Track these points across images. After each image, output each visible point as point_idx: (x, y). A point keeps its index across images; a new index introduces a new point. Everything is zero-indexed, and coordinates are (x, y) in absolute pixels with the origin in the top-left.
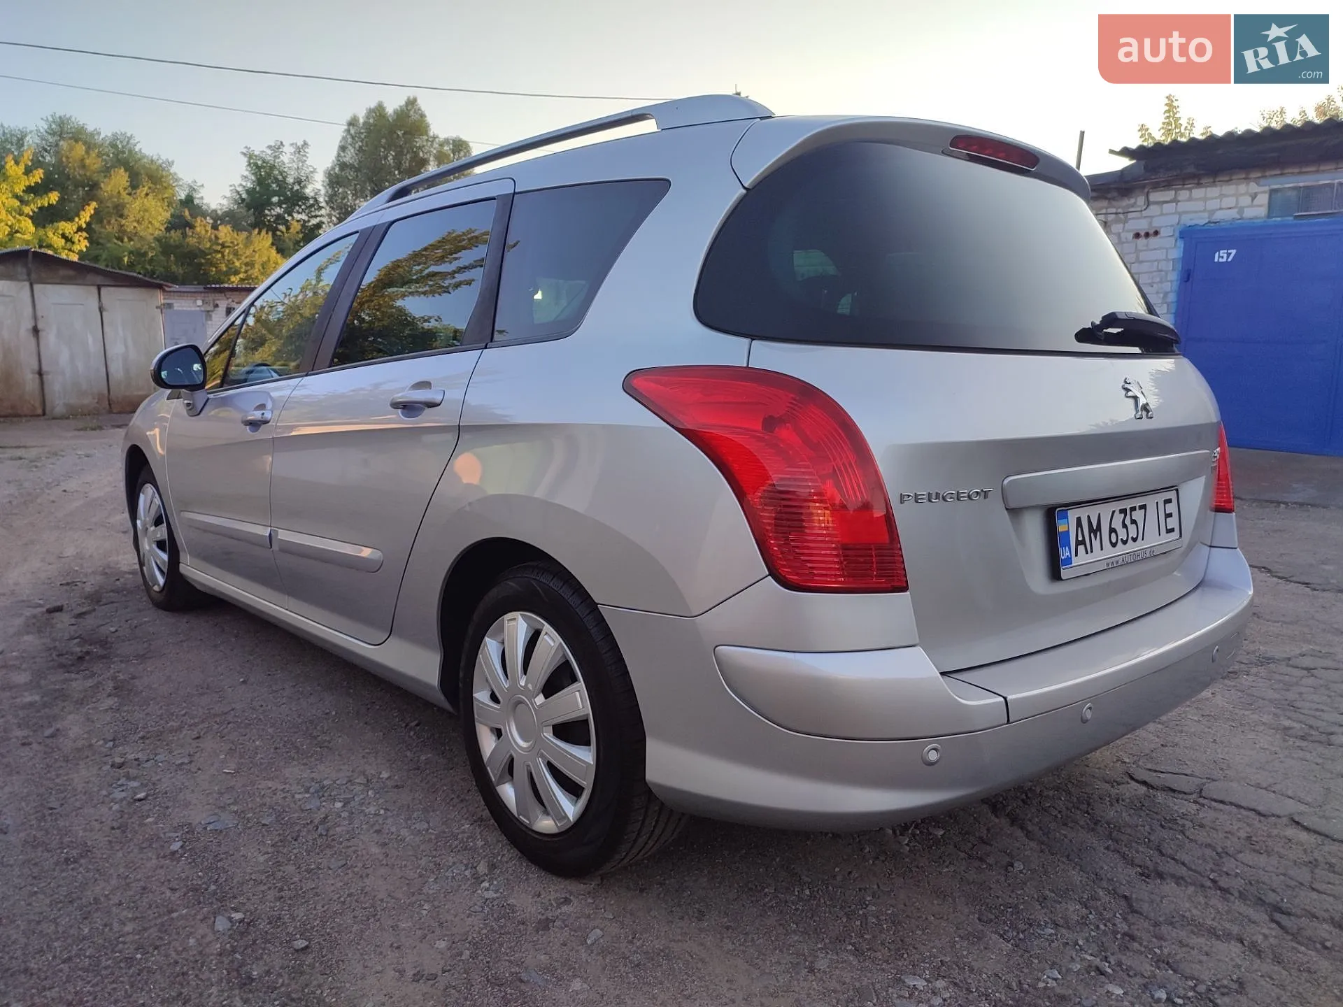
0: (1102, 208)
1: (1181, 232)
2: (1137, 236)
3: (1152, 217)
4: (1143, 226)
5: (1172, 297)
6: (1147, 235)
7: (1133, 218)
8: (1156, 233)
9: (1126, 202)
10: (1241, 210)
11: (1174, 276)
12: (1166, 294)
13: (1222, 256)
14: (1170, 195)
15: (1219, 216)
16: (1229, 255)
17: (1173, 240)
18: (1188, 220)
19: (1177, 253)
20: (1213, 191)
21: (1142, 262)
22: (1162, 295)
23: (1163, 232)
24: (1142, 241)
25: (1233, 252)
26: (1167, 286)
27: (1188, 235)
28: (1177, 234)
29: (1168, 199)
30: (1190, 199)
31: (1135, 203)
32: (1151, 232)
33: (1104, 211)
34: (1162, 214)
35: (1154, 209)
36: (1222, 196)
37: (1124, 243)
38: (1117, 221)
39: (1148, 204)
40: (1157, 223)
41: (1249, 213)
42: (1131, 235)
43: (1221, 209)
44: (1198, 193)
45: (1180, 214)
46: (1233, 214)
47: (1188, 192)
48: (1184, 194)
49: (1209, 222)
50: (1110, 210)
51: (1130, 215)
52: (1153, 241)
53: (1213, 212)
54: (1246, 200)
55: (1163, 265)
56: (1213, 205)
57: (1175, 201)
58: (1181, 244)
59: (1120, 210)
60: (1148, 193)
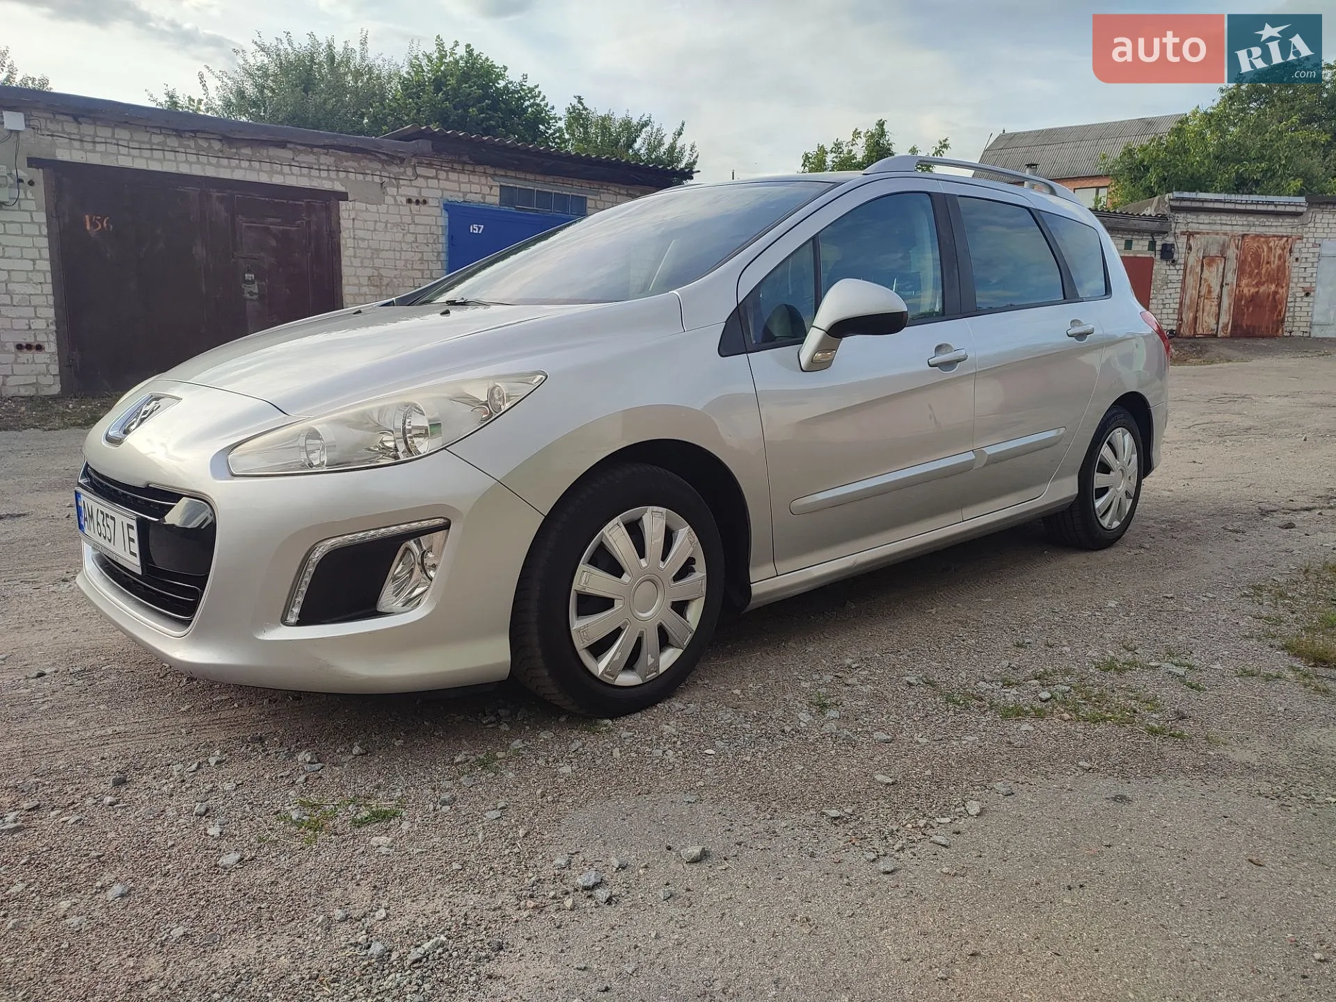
0: (377, 170)
1: (444, 205)
2: (409, 201)
3: (420, 188)
4: (413, 193)
5: (444, 257)
6: (418, 202)
7: (404, 185)
8: (425, 202)
9: (396, 169)
10: (484, 196)
11: (443, 239)
12: (439, 253)
13: (476, 229)
14: (432, 173)
15: (470, 197)
16: (479, 228)
17: (439, 210)
18: (447, 195)
19: (443, 221)
20: (464, 178)
21: (417, 224)
22: (435, 254)
23: (431, 202)
24: (414, 206)
25: (482, 226)
26: (440, 247)
27: (449, 207)
28: (442, 206)
29: (431, 175)
30: (447, 179)
31: (405, 172)
32: (421, 200)
33: (378, 173)
34: (428, 187)
35: (420, 182)
36: (470, 182)
37: (399, 205)
38: (393, 186)
39: (417, 176)
40: (425, 193)
41: (490, 199)
42: (404, 200)
43: (471, 192)
44: (453, 176)
45: (443, 190)
46: (478, 198)
47: (445, 174)
48: (442, 175)
49: (464, 201)
50: (384, 174)
51: (402, 182)
52: (423, 208)
53: (465, 194)
54: (486, 190)
55: (434, 229)
56: (465, 188)
57: (436, 178)
58: (446, 214)
59: (392, 176)
60: (415, 166)
